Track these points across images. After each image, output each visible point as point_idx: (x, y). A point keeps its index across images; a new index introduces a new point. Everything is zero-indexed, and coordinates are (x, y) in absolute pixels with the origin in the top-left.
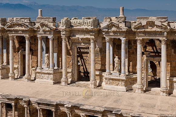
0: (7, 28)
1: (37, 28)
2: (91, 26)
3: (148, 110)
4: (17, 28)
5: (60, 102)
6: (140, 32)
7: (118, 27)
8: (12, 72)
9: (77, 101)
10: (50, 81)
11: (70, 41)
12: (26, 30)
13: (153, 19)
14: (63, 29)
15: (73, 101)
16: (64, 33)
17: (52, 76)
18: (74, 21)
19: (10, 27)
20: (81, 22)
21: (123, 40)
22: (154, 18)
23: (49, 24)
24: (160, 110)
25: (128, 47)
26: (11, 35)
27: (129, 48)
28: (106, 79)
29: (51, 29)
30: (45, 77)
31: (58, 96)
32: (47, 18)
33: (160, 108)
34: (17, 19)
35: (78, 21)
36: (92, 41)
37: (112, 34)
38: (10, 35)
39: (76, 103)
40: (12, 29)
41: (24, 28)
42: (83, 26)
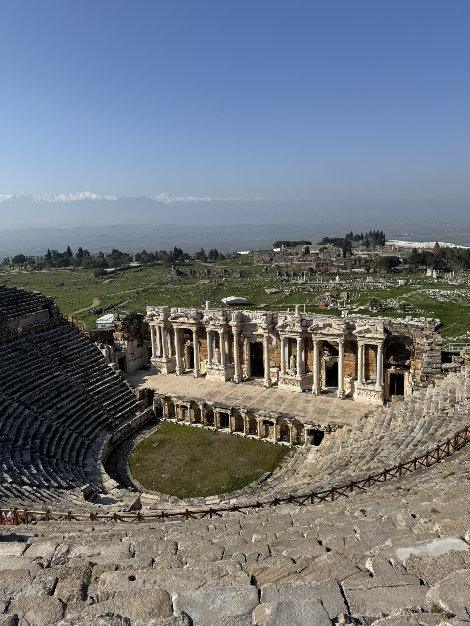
0: (172, 319)
1: (205, 322)
2: (265, 324)
3: (320, 416)
4: (183, 320)
5: (236, 406)
6: (317, 333)
8: (179, 367)
9: (251, 405)
12: (193, 323)
13: (330, 321)
14: (234, 325)
15: (248, 405)
16: (235, 328)
17: (224, 372)
18: (246, 314)
20: (254, 315)
21: (299, 340)
23: (218, 318)
24: (332, 417)
25: (305, 345)
26: (177, 327)
27: (305, 347)
28: (281, 378)
29: (221, 324)
30: (216, 373)
31: (233, 398)
32: (216, 312)
33: (332, 415)
34: (182, 310)
35: (251, 314)
36: (266, 339)
37: (287, 333)
38: (175, 327)
39: (251, 407)
40: (177, 321)
41: (190, 321)
42: (256, 321)
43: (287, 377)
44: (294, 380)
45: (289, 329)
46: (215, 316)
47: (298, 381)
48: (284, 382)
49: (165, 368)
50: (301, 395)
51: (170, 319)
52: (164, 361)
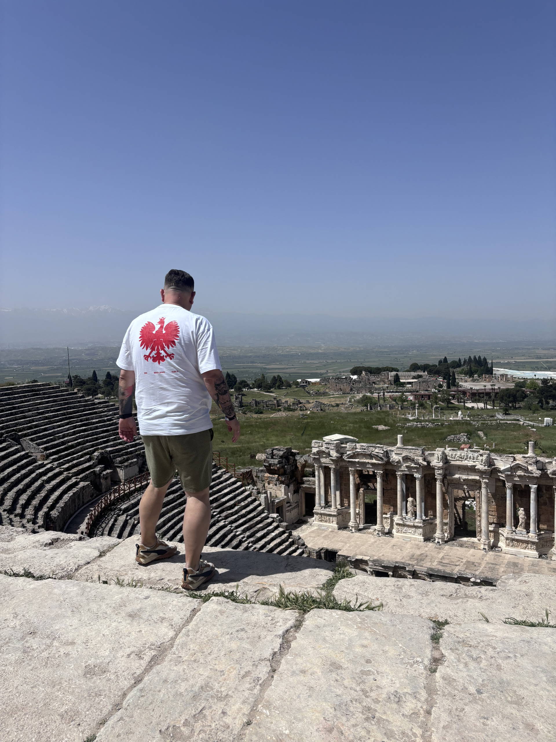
0: (348, 458)
1: (397, 462)
2: (485, 466)
4: (364, 460)
7: (526, 470)
8: (355, 521)
9: (481, 573)
10: (418, 536)
11: (446, 482)
12: (379, 464)
14: (439, 467)
16: (440, 471)
17: (421, 530)
18: (451, 453)
19: (352, 457)
20: (463, 454)
21: (534, 487)
23: (416, 458)
28: (507, 539)
29: (420, 465)
30: (410, 531)
31: (449, 564)
32: (413, 449)
34: (363, 446)
35: (459, 453)
36: (483, 485)
37: (517, 479)
38: (352, 468)
39: (483, 576)
40: (357, 460)
41: (375, 461)
42: (466, 462)
43: (517, 537)
44: (527, 542)
45: (520, 473)
46: (411, 455)
47: (533, 543)
48: (511, 544)
49: (335, 523)
50: (538, 561)
51: (345, 457)
52: (333, 513)
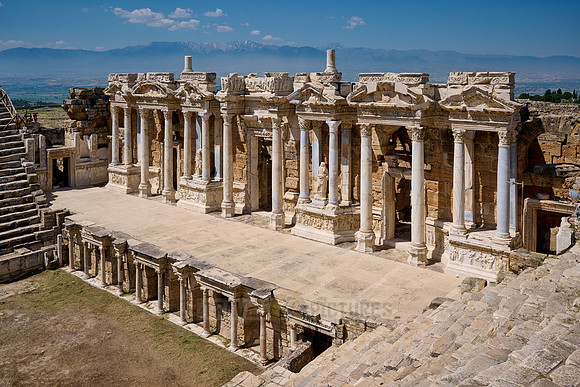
0: (135, 93)
2: (272, 93)
4: (150, 94)
6: (365, 108)
7: (320, 96)
8: (144, 182)
10: (201, 205)
12: (162, 98)
13: (391, 77)
14: (223, 98)
16: (226, 106)
18: (250, 80)
19: (139, 91)
20: (262, 82)
22: (395, 75)
23: (199, 86)
26: (143, 107)
28: (297, 211)
29: (202, 97)
30: (194, 197)
32: (198, 74)
35: (258, 80)
36: (274, 124)
37: (309, 111)
38: (141, 107)
40: (143, 95)
41: (160, 95)
43: (309, 209)
44: (322, 217)
45: (312, 100)
46: (195, 83)
47: (329, 218)
48: (303, 220)
49: (125, 184)
52: (123, 171)
